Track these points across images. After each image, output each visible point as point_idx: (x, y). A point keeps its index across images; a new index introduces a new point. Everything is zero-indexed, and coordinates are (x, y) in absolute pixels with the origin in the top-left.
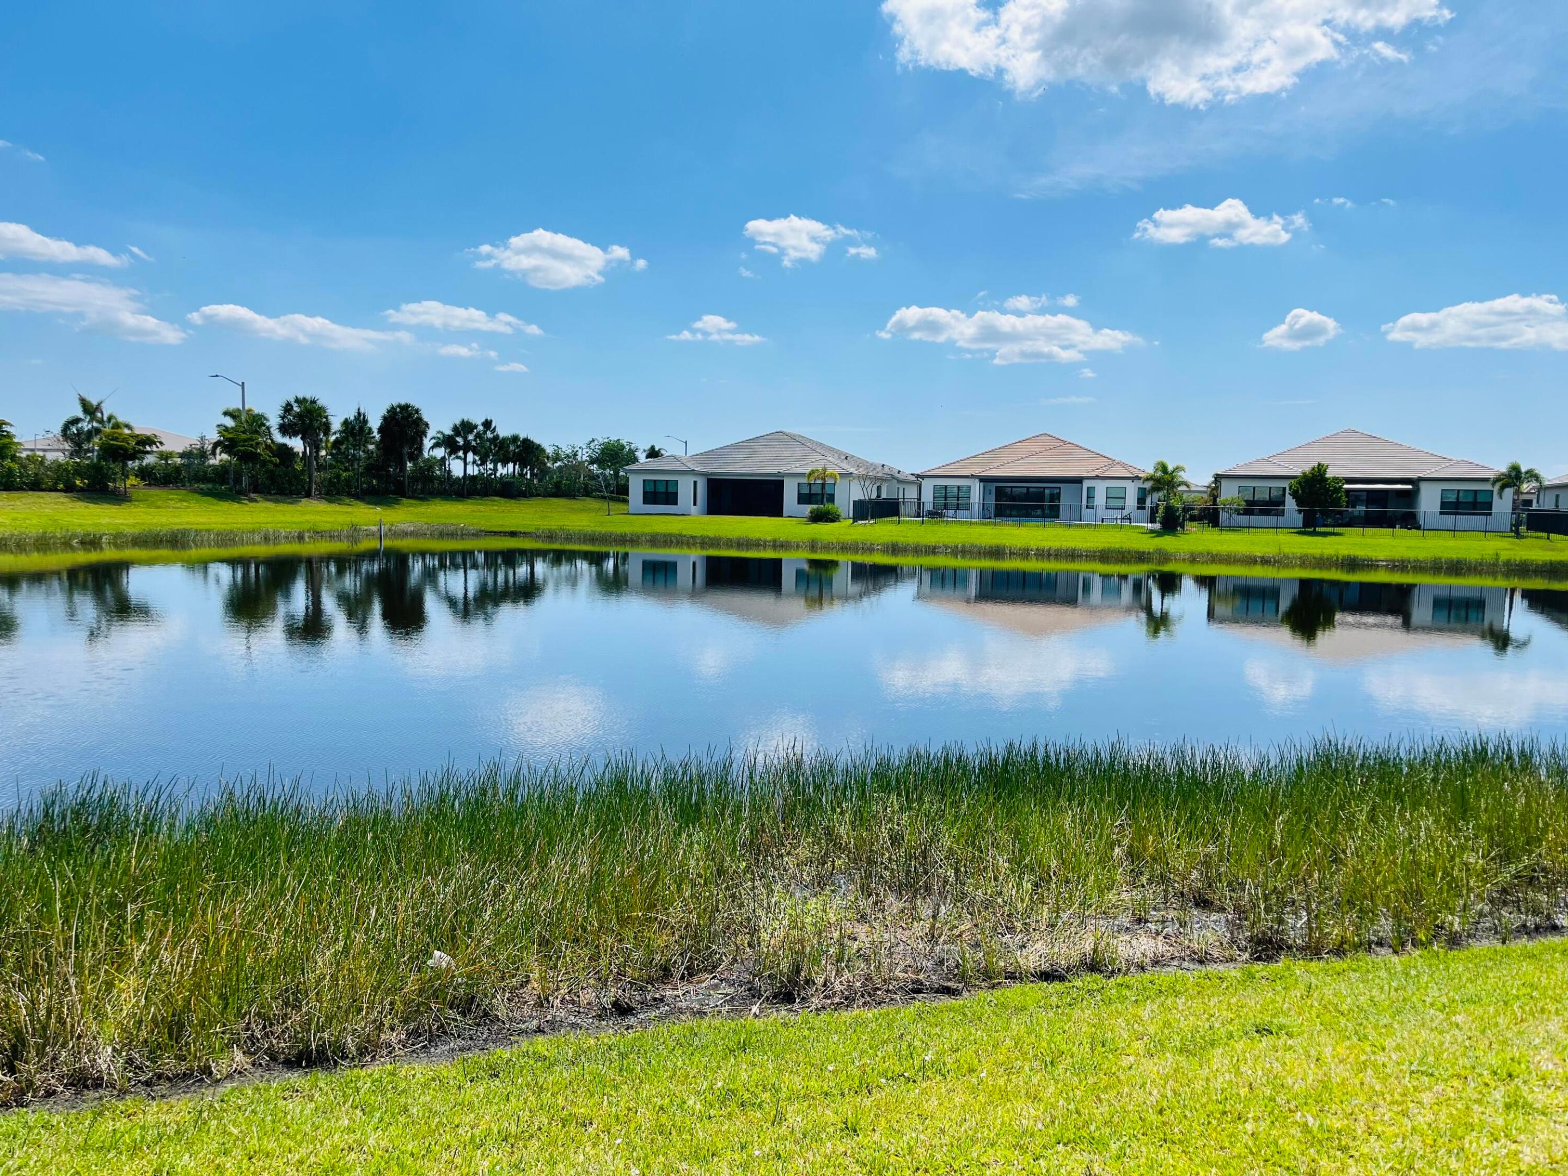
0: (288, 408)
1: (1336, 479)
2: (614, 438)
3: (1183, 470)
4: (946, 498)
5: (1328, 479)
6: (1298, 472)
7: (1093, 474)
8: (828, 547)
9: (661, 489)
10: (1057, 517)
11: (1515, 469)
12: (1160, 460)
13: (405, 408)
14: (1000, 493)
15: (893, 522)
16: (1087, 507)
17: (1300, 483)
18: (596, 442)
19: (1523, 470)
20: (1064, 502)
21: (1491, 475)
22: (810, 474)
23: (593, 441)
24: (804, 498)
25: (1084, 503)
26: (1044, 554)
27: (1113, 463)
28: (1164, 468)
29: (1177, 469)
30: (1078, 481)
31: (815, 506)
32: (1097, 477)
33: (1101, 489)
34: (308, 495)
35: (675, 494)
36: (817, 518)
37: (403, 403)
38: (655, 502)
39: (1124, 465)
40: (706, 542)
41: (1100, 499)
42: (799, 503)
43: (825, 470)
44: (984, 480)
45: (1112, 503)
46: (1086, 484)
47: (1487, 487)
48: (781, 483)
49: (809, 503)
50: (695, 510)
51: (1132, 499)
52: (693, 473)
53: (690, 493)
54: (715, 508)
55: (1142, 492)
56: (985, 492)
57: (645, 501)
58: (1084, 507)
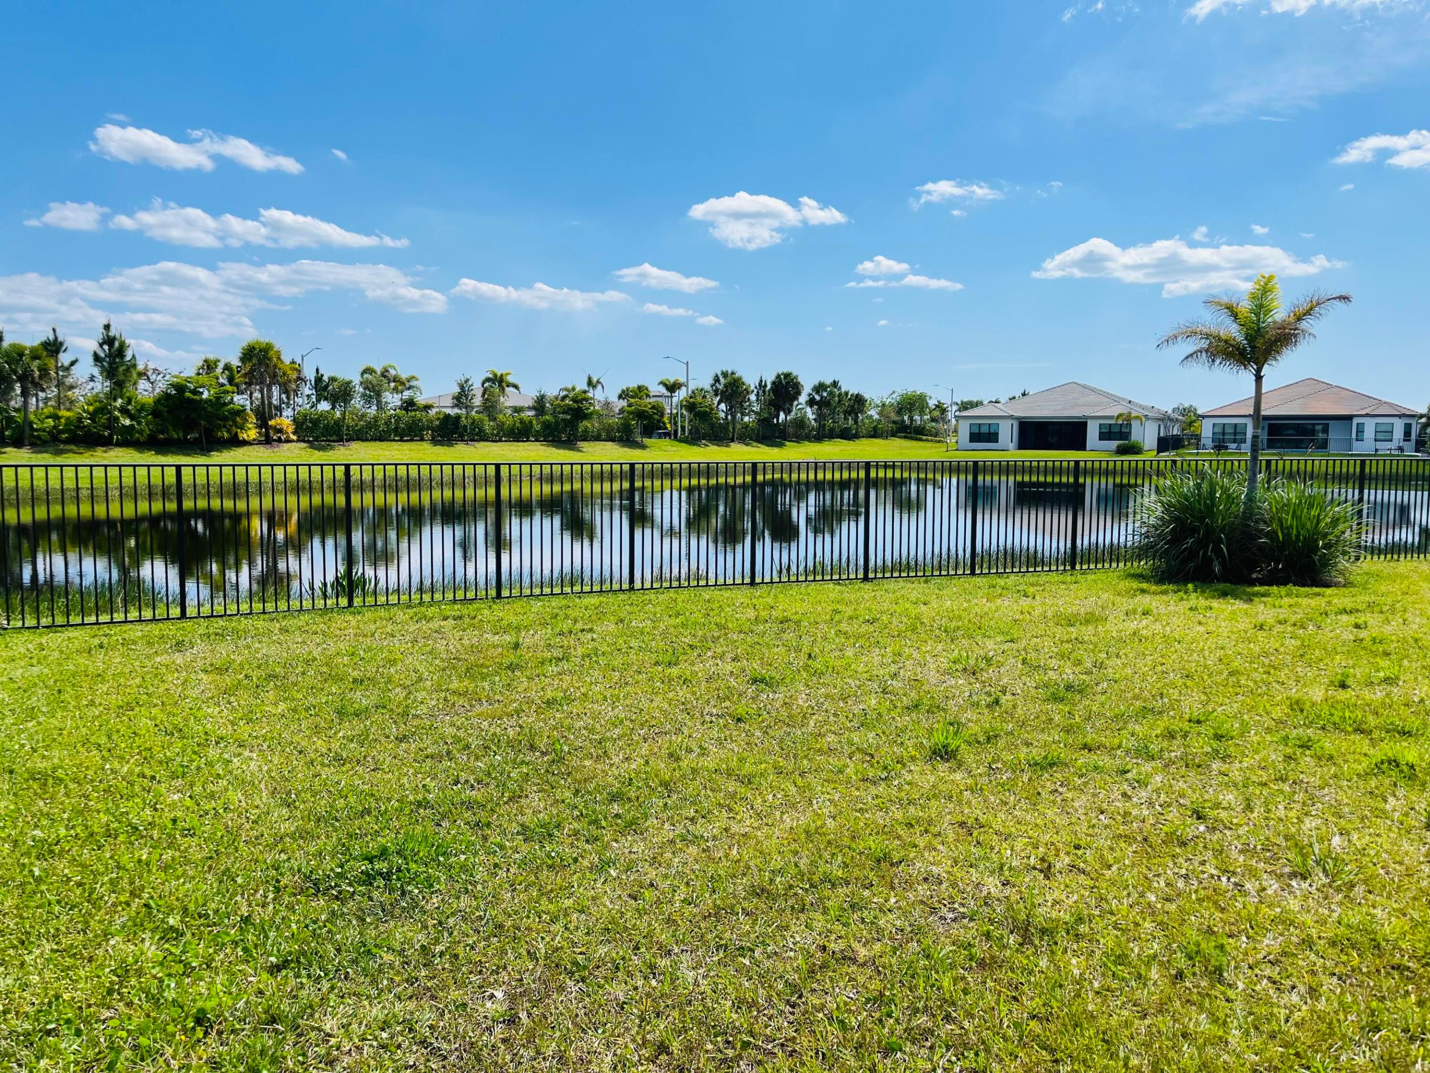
0: (717, 380)
4: (1224, 433)
7: (1363, 412)
9: (985, 430)
10: (1324, 447)
13: (787, 375)
14: (1271, 429)
16: (1356, 439)
18: (896, 394)
20: (1331, 437)
22: (1118, 417)
24: (1104, 436)
25: (1354, 436)
27: (1380, 403)
30: (1349, 418)
31: (1117, 442)
32: (1367, 415)
33: (1369, 425)
34: (733, 441)
35: (996, 434)
36: (1121, 451)
37: (785, 371)
38: (979, 441)
39: (1390, 405)
41: (1369, 433)
42: (1102, 439)
43: (1130, 413)
45: (1380, 436)
46: (1356, 421)
48: (1085, 424)
49: (1110, 439)
50: (1011, 446)
51: (1398, 433)
52: (1011, 417)
53: (1007, 433)
54: (1023, 445)
55: (1408, 427)
56: (1260, 428)
57: (971, 440)
58: (1354, 440)
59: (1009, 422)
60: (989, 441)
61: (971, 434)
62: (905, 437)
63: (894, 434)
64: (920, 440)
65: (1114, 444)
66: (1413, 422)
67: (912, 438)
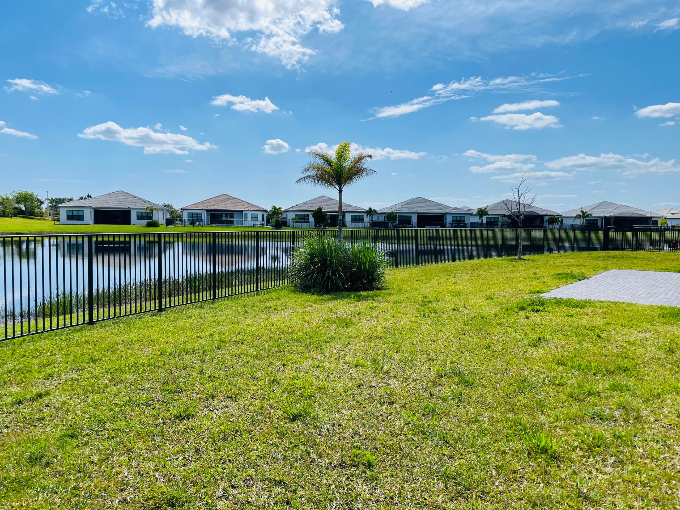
1: (325, 212)
2: (23, 191)
3: (281, 208)
4: (192, 217)
5: (322, 212)
6: (314, 210)
7: (247, 209)
9: (75, 214)
10: (233, 224)
11: (370, 209)
12: (274, 205)
14: (211, 215)
17: (314, 213)
18: (16, 193)
19: (372, 209)
20: (235, 219)
21: (364, 211)
23: (14, 192)
24: (139, 218)
27: (253, 206)
28: (275, 208)
29: (279, 208)
30: (241, 211)
31: (147, 221)
32: (248, 210)
33: (249, 214)
35: (82, 216)
36: (150, 225)
38: (72, 219)
39: (256, 206)
41: (249, 218)
42: (137, 219)
43: (152, 207)
44: (207, 211)
45: (254, 219)
46: (244, 213)
47: (363, 214)
48: (129, 212)
49: (142, 219)
50: (91, 222)
51: (260, 218)
52: (91, 207)
53: (88, 216)
54: (97, 222)
55: (263, 215)
56: (207, 215)
57: (68, 219)
58: (244, 221)
59: (89, 210)
60: (78, 220)
61: (67, 216)
62: (22, 217)
63: (15, 215)
64: (32, 218)
65: (145, 222)
66: (265, 213)
67: (27, 218)
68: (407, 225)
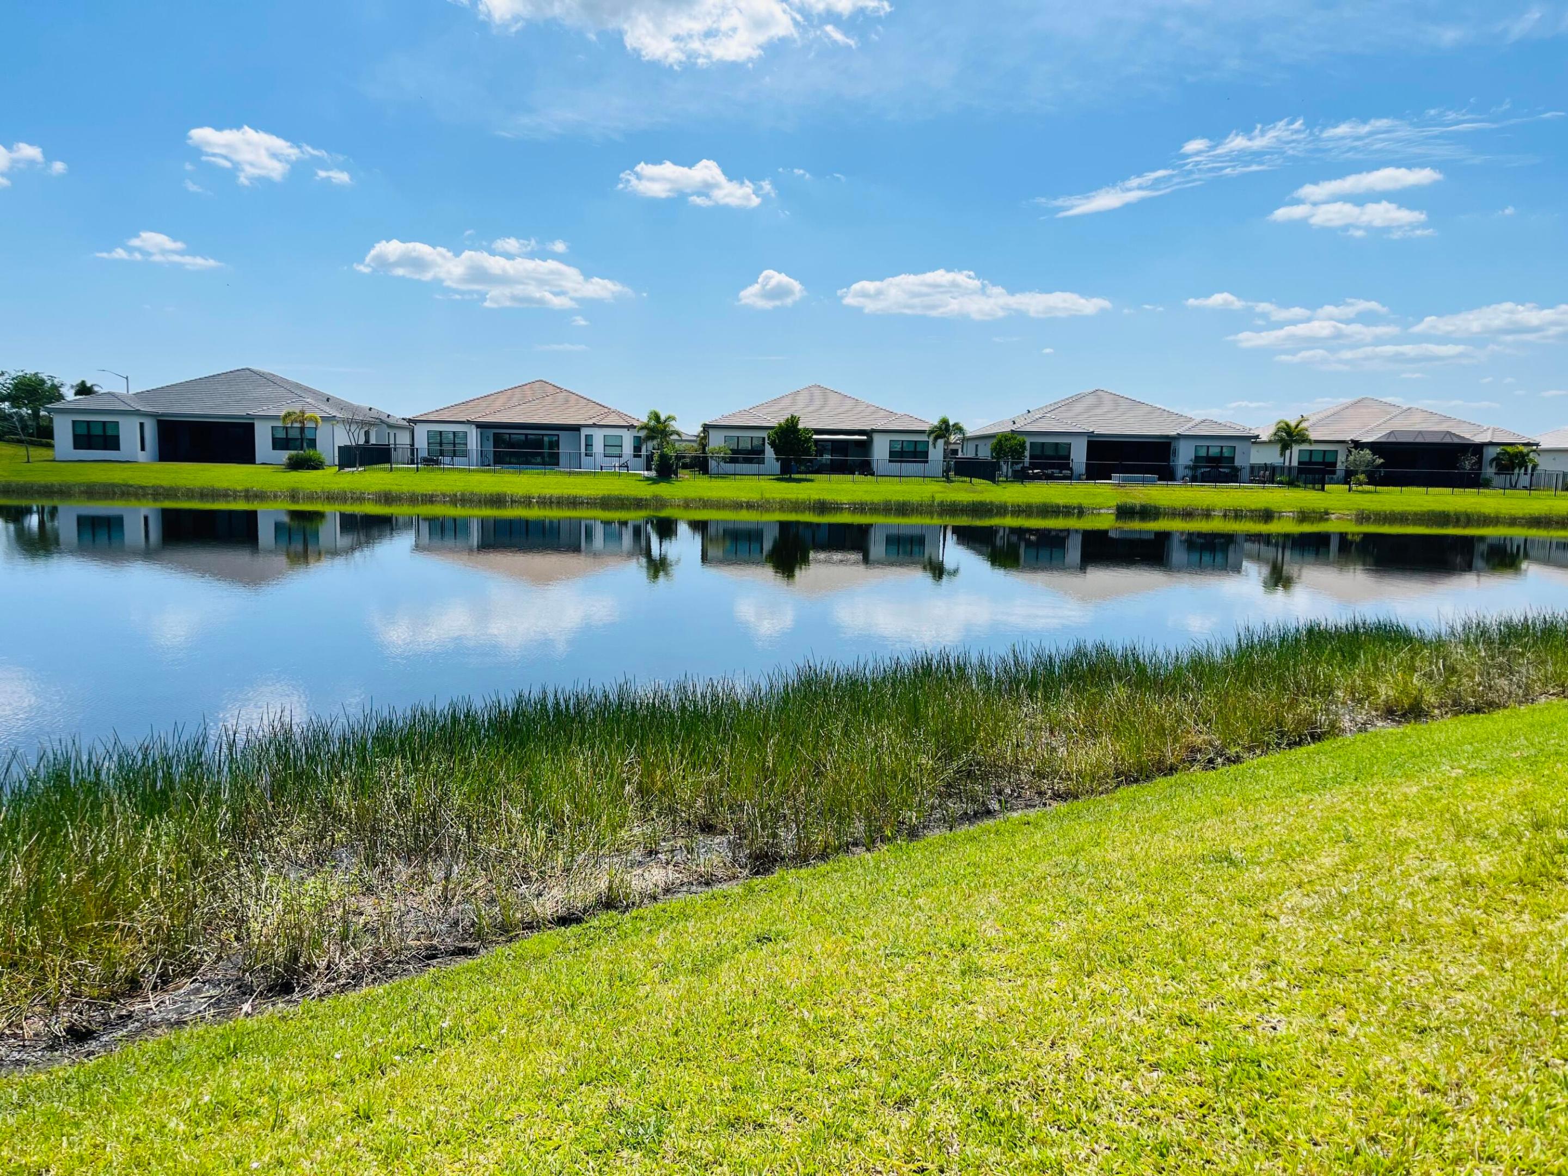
1: (806, 430)
2: (30, 371)
3: (674, 419)
4: (441, 444)
5: (799, 430)
6: (774, 423)
7: (590, 422)
8: (312, 497)
9: (97, 431)
10: (557, 464)
11: (945, 422)
12: (652, 409)
14: (498, 440)
15: (384, 470)
16: (586, 455)
17: (776, 433)
18: (6, 376)
19: (951, 423)
20: (563, 449)
21: (926, 427)
22: (286, 416)
24: (278, 444)
25: (583, 450)
26: (545, 502)
27: (610, 412)
28: (657, 417)
29: (669, 418)
30: (576, 428)
31: (293, 452)
32: (594, 425)
33: (598, 437)
35: (116, 438)
36: (296, 465)
38: (90, 447)
39: (619, 414)
40: (158, 493)
41: (598, 447)
42: (274, 448)
43: (303, 412)
44: (480, 426)
45: (610, 450)
46: (584, 432)
47: (923, 438)
48: (252, 426)
49: (284, 448)
50: (141, 455)
51: (628, 447)
52: (144, 414)
53: (133, 436)
54: (165, 454)
55: (637, 440)
56: (483, 439)
57: (77, 445)
58: (583, 455)
59: (136, 421)
60: (105, 448)
61: (76, 436)
68: (1056, 472)
